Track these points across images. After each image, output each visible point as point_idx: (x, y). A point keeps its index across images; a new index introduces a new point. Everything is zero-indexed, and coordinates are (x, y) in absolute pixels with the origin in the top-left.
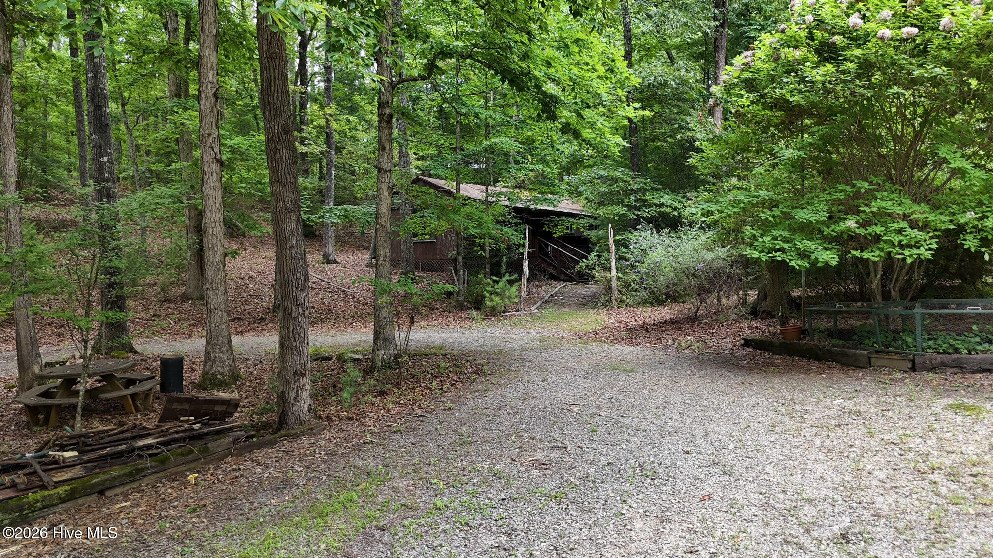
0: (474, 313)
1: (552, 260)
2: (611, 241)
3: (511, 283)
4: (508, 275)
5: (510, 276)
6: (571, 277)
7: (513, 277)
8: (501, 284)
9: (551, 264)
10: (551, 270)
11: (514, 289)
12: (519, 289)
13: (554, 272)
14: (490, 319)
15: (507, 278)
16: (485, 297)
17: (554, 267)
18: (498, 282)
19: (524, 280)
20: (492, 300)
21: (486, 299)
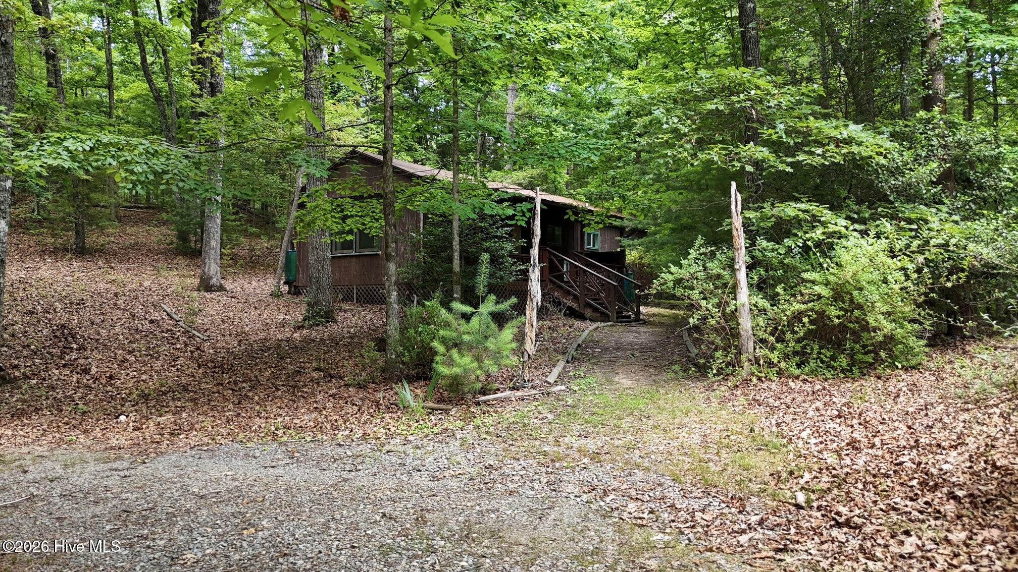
0: (407, 393)
1: (572, 287)
2: (737, 221)
3: (500, 319)
4: (492, 297)
5: (497, 303)
6: (603, 314)
7: (504, 306)
8: (475, 320)
9: (569, 293)
10: (569, 303)
11: (508, 333)
12: (520, 337)
13: (575, 305)
14: (446, 411)
15: (489, 306)
16: (436, 353)
17: (575, 297)
18: (467, 317)
19: (531, 313)
20: (450, 363)
21: (438, 358)
